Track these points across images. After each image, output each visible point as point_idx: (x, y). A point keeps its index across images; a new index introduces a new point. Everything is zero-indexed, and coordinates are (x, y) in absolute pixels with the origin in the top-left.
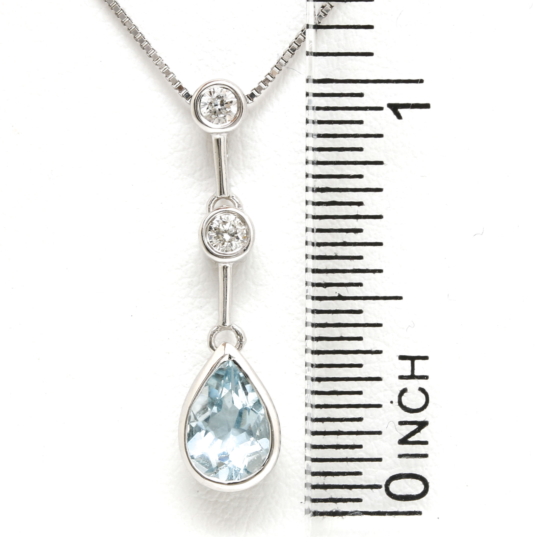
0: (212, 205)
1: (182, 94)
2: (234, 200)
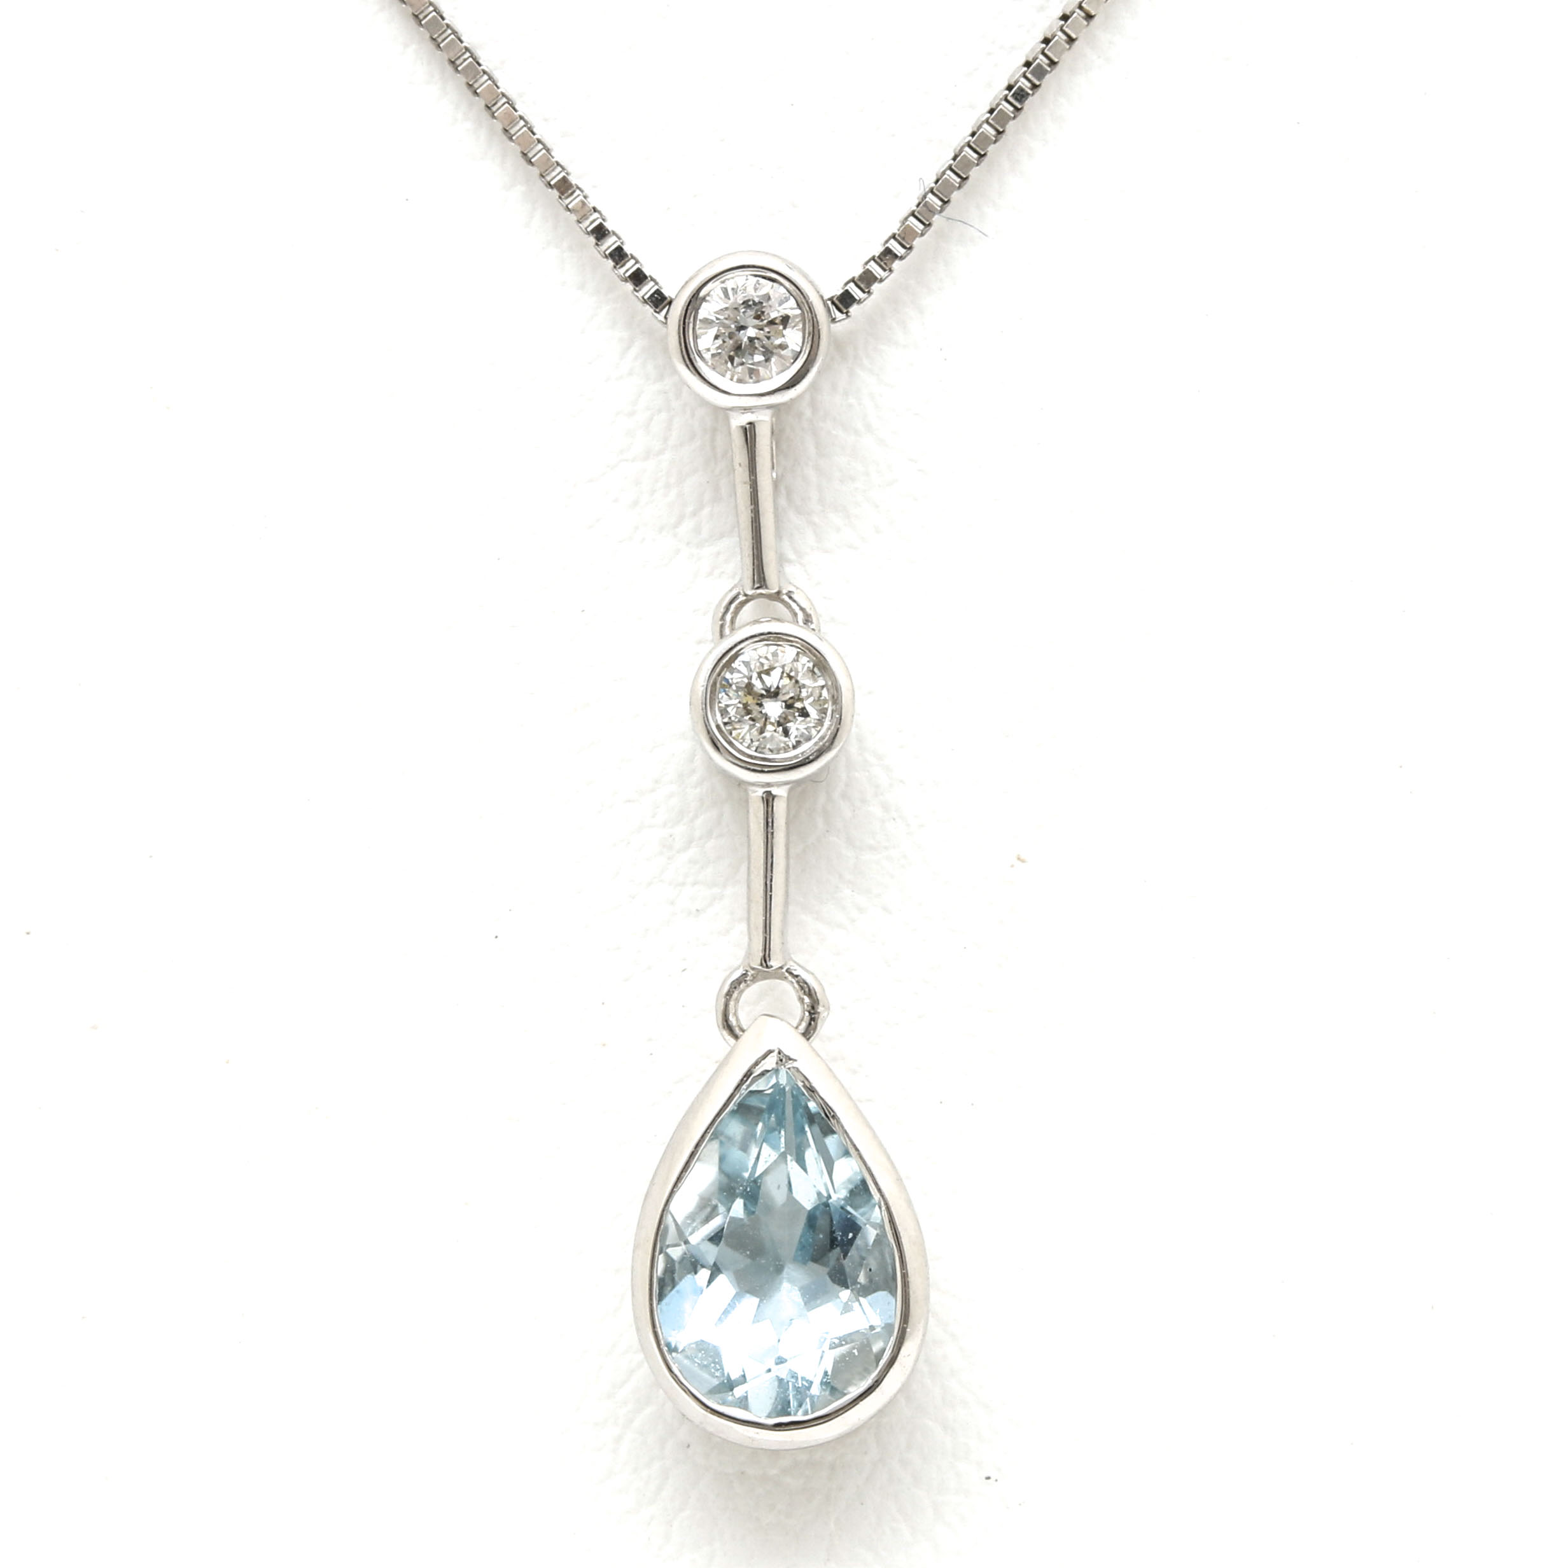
0: (728, 617)
1: (642, 295)
2: (794, 601)
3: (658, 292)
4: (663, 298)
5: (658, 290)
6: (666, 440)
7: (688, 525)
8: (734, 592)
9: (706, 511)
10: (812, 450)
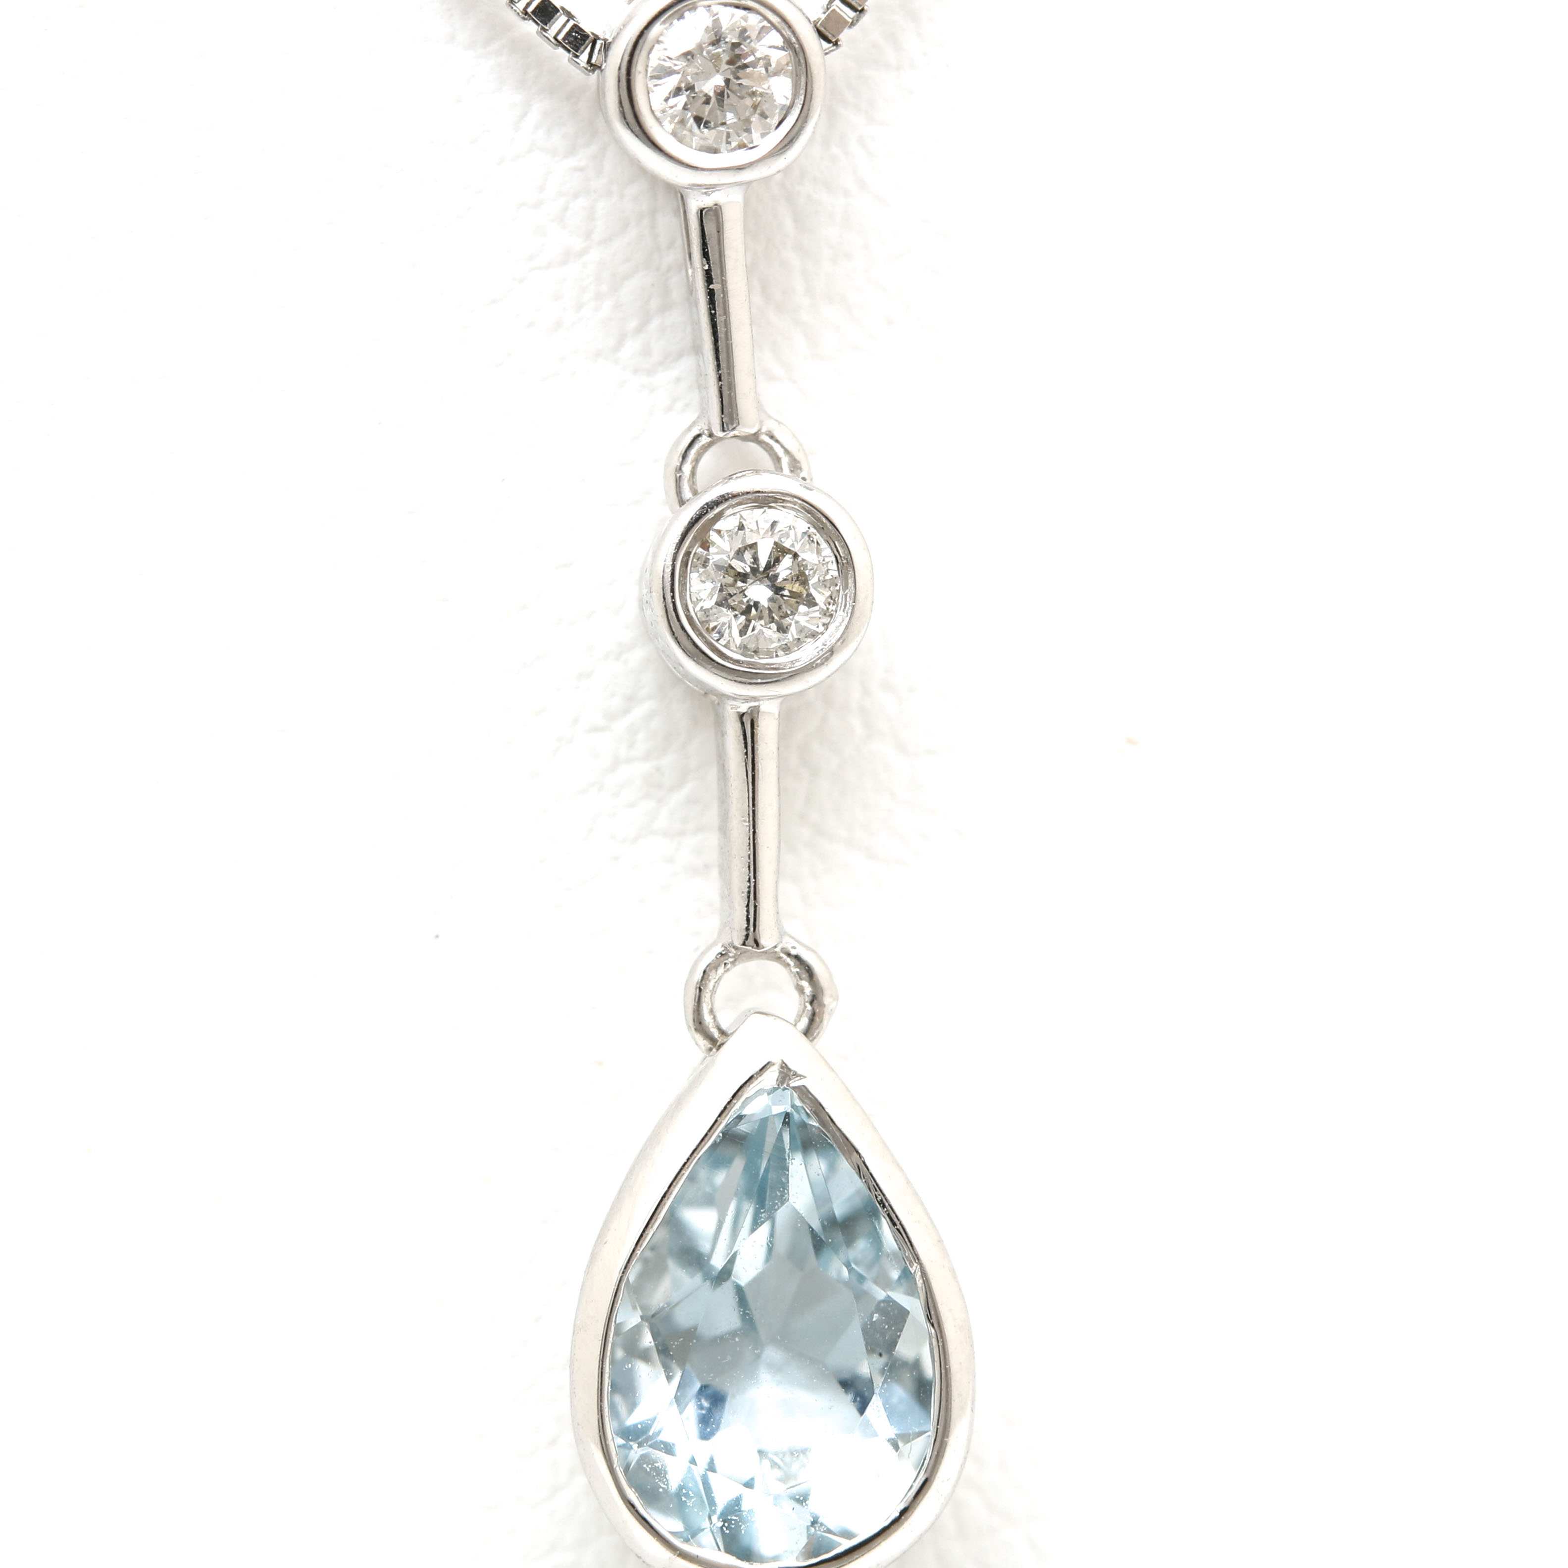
0: (687, 468)
1: (553, 35)
2: (777, 441)
3: (576, 28)
4: (585, 37)
5: (575, 25)
6: (588, 235)
7: (632, 347)
8: (695, 432)
9: (654, 324)
10: (789, 224)
